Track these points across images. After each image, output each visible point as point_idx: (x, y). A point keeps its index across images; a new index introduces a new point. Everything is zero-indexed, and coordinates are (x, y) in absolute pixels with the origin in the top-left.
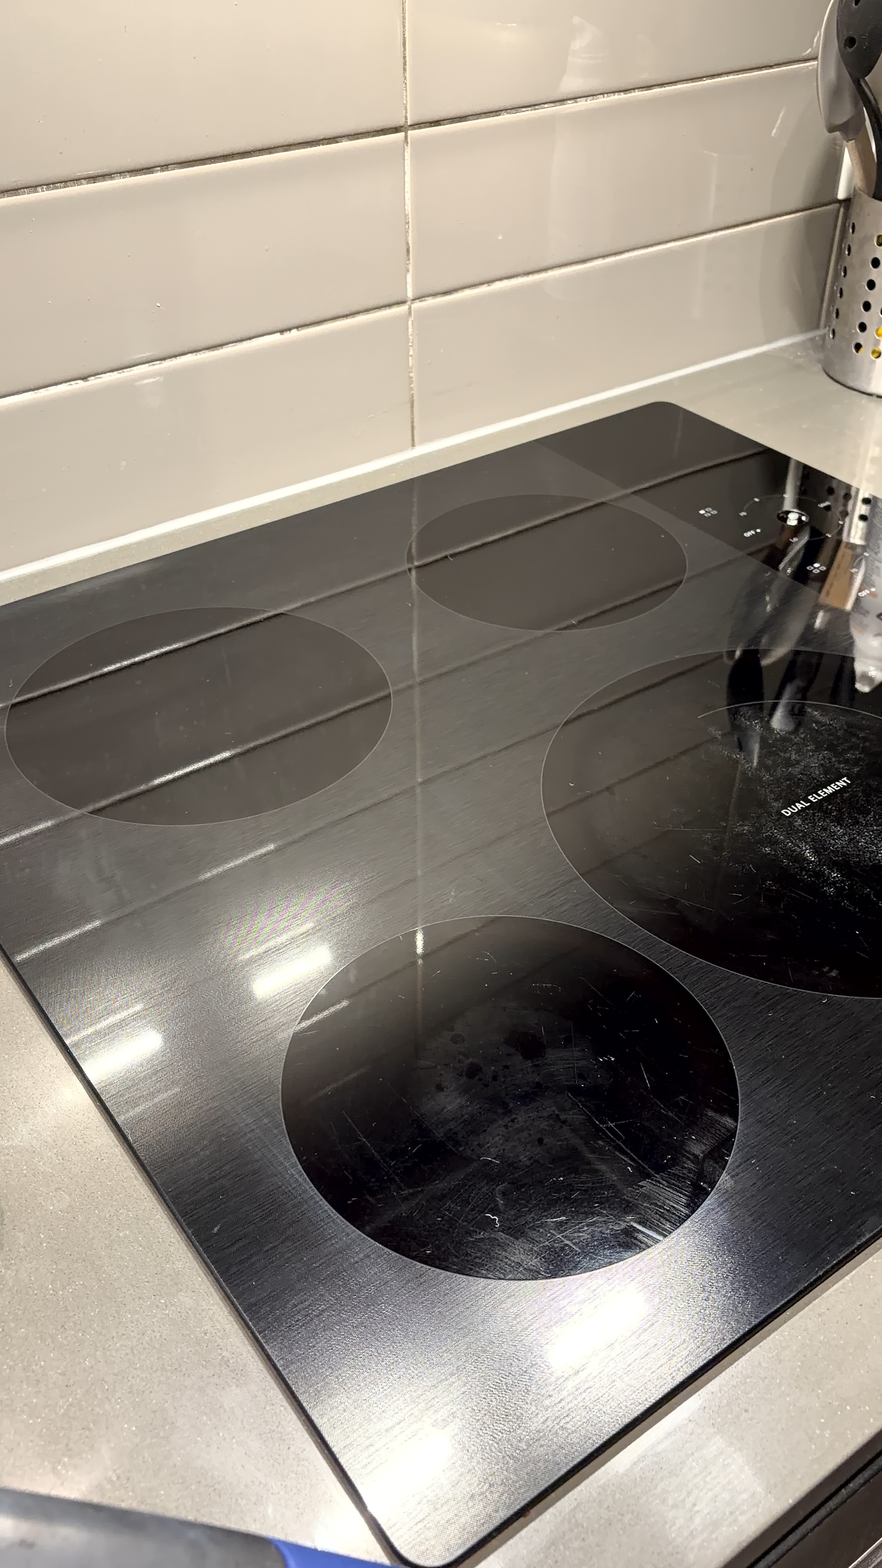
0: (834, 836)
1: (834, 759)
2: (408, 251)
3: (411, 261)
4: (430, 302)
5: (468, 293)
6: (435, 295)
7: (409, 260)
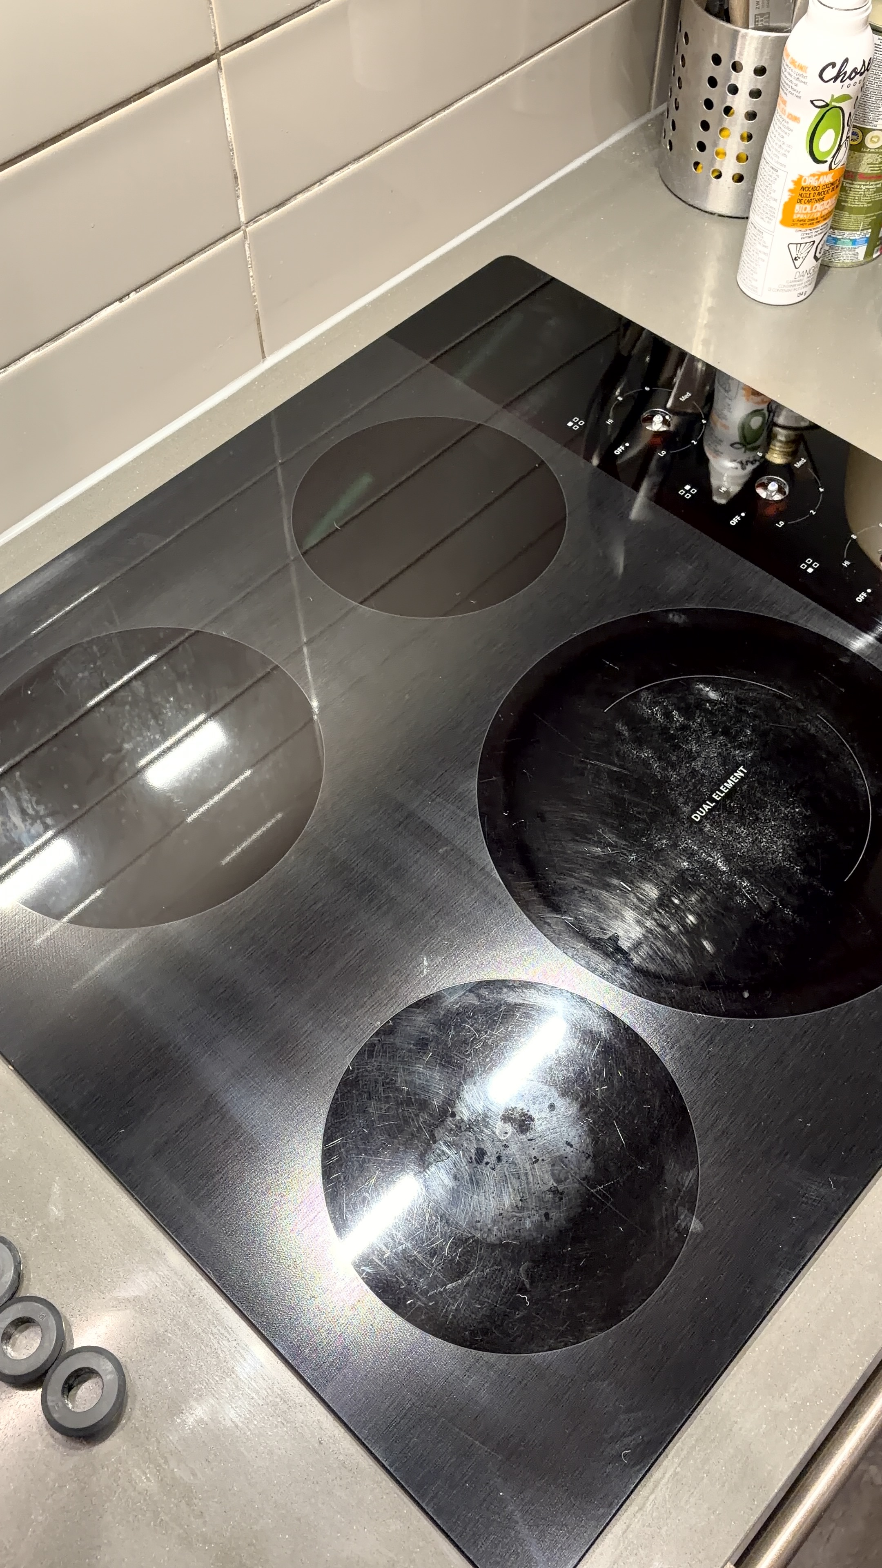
0: (739, 839)
1: (729, 746)
2: (236, 178)
3: (240, 186)
4: (265, 220)
5: (301, 198)
6: (268, 211)
7: (238, 185)
